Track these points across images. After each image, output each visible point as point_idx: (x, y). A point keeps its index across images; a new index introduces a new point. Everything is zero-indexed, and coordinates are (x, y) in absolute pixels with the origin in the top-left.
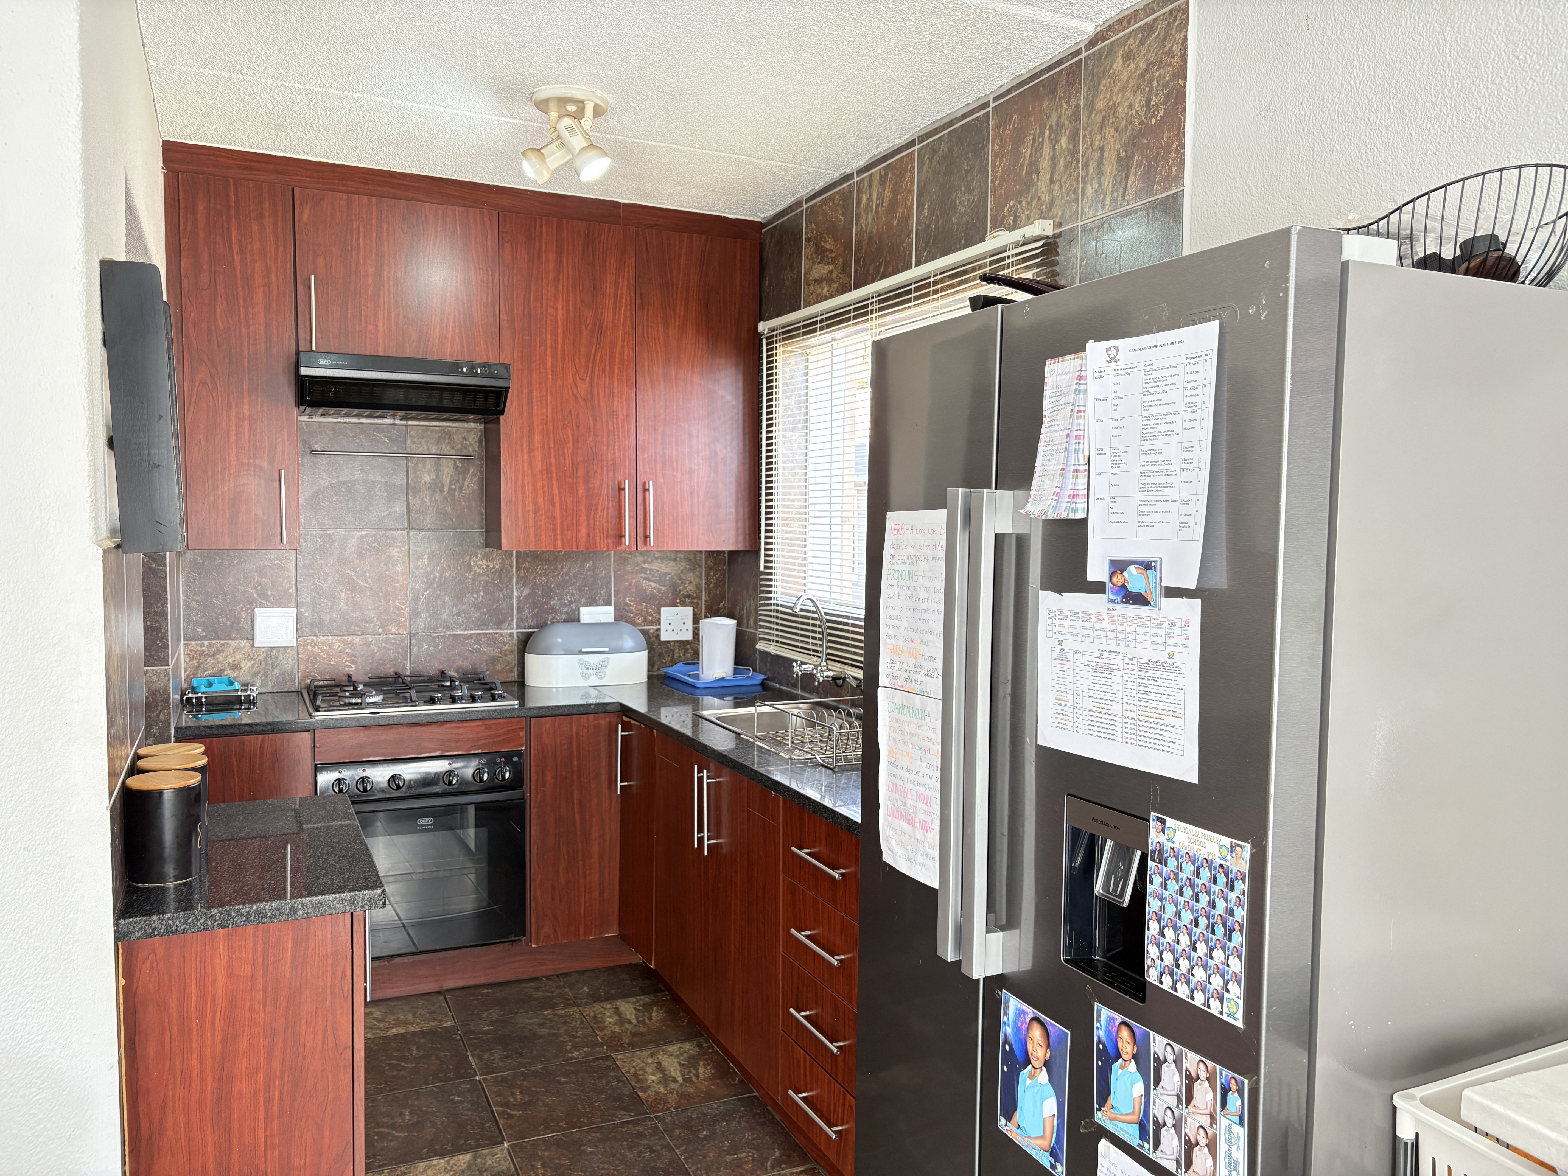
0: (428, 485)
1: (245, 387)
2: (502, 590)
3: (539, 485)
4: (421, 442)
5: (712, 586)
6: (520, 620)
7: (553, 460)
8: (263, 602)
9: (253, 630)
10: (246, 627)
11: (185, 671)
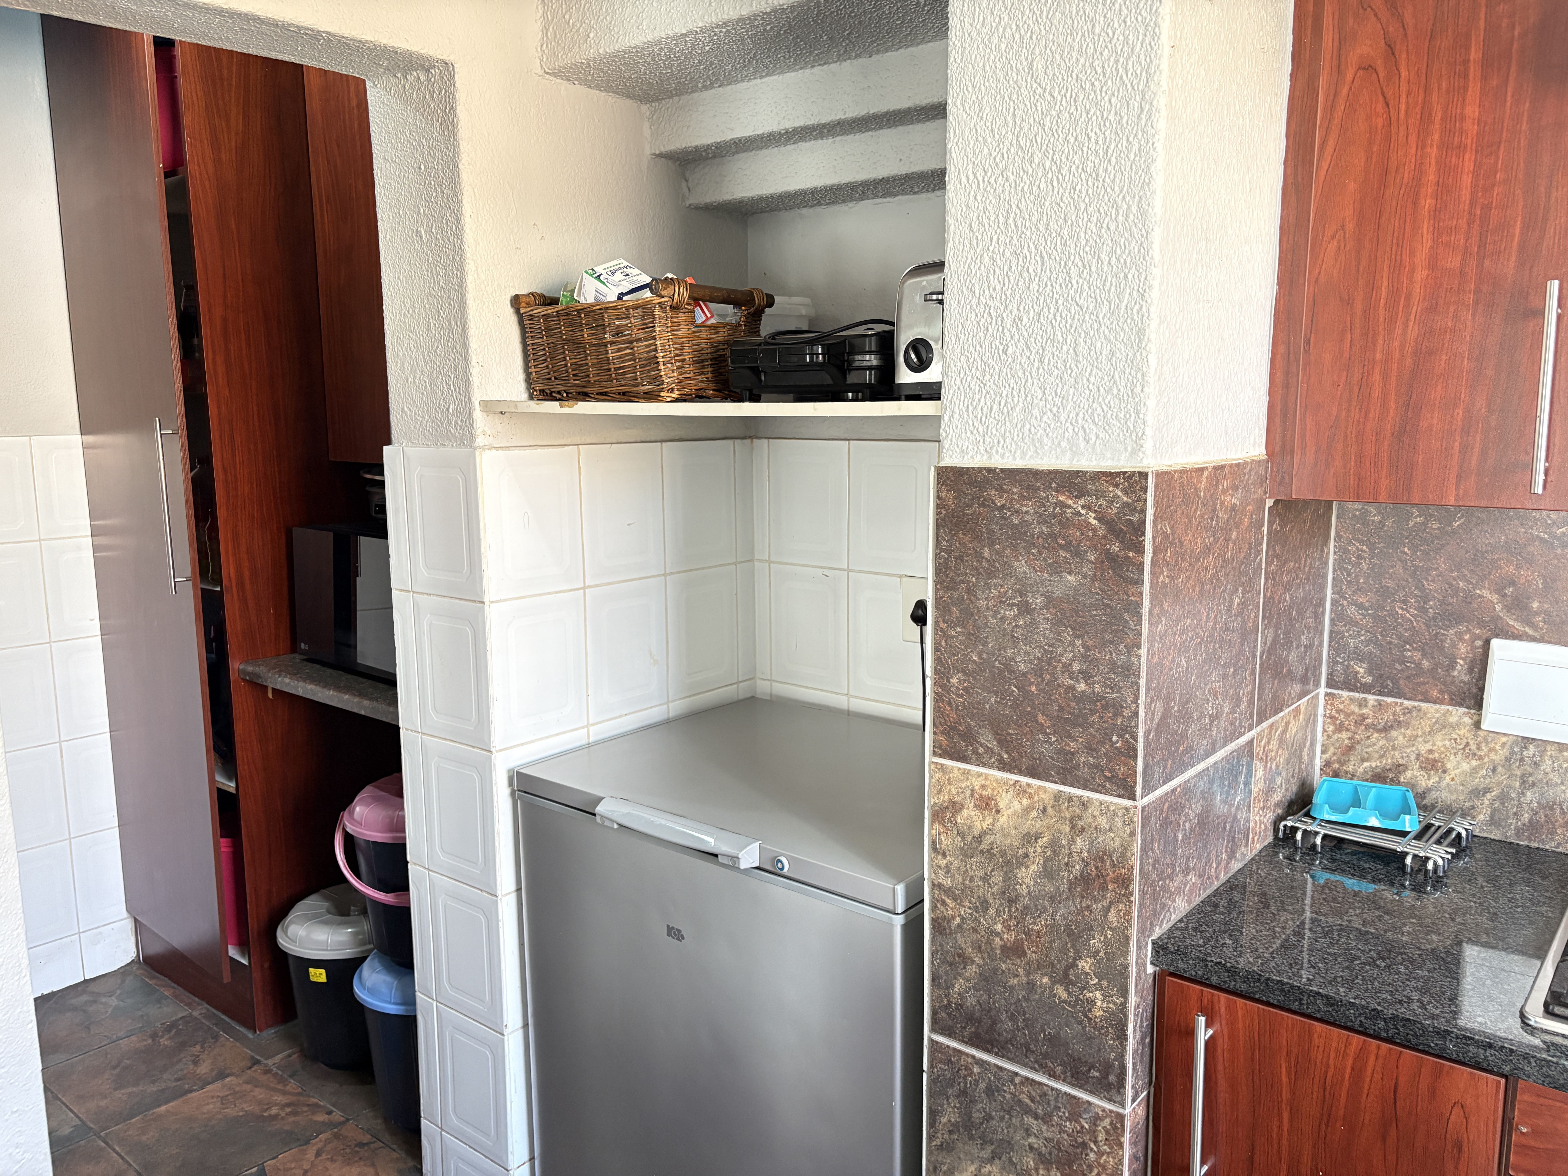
8: (1517, 625)
9: (1482, 690)
10: (1466, 678)
11: (1323, 752)
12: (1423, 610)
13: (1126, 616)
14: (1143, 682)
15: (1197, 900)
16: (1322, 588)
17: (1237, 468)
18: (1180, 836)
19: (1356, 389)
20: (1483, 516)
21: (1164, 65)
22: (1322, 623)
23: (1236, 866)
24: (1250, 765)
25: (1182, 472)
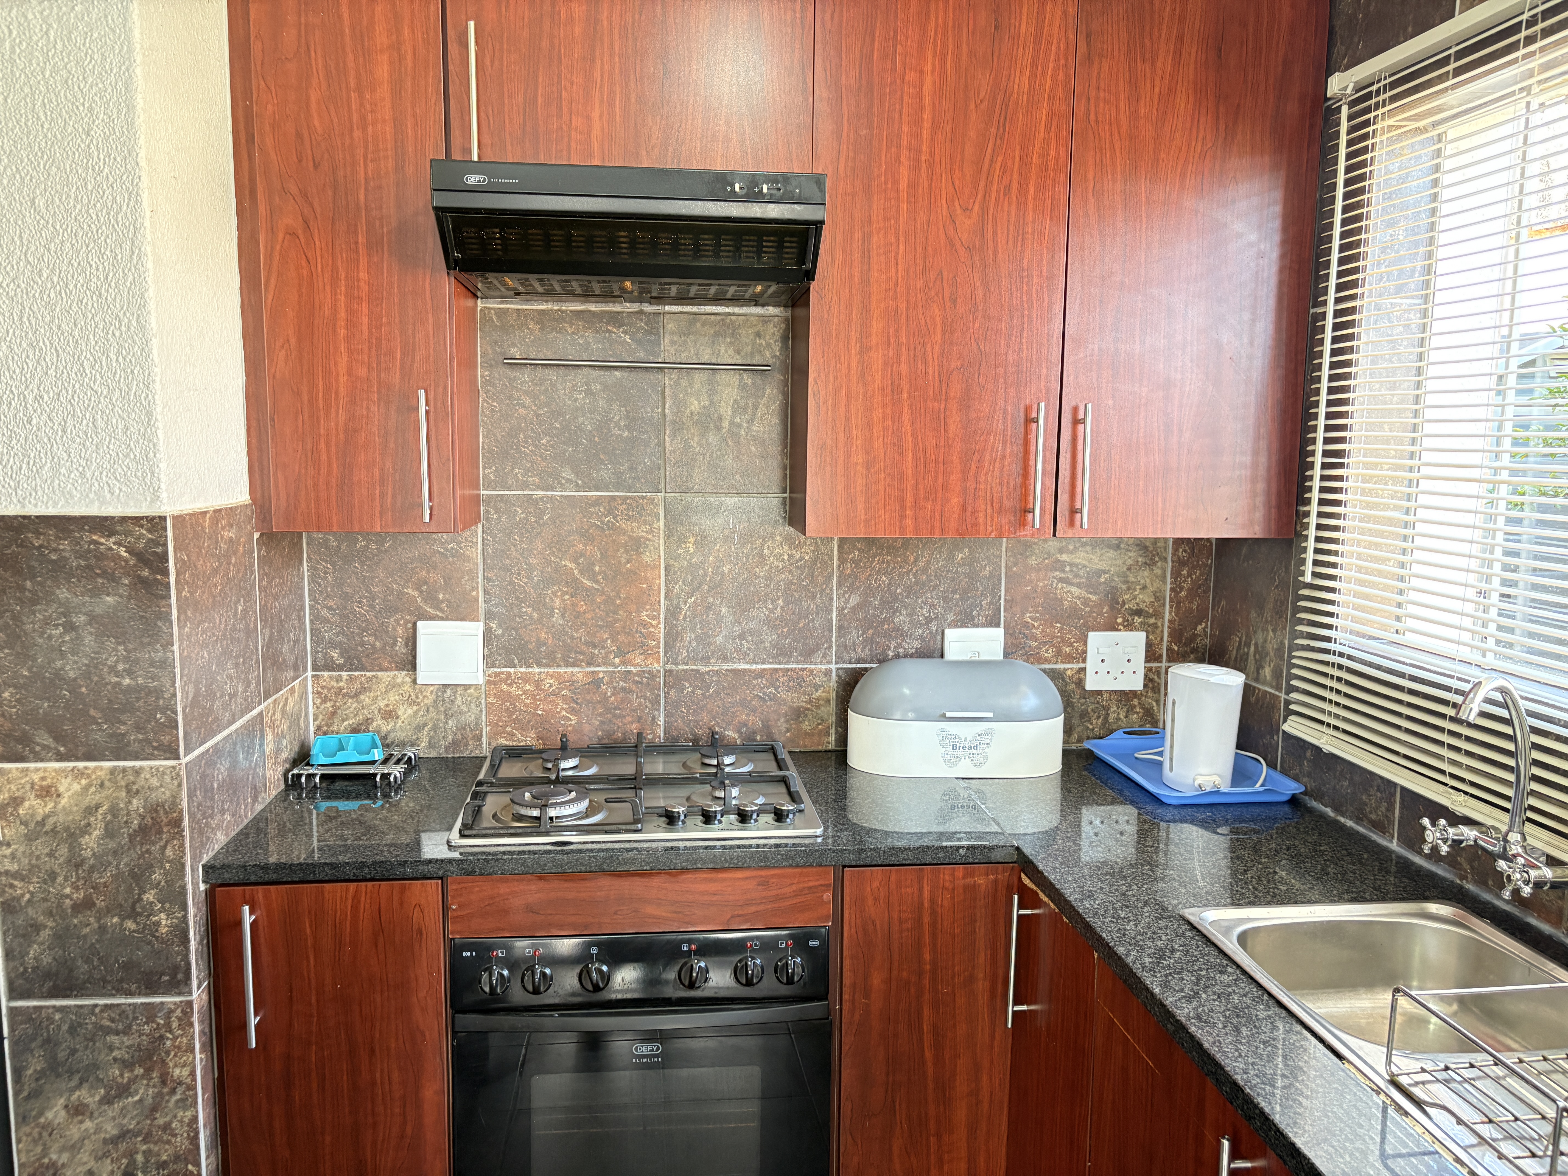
0: (696, 418)
1: (361, 239)
2: (813, 597)
3: (877, 415)
4: (685, 343)
5: (1183, 594)
6: (842, 647)
7: (904, 368)
8: (432, 611)
9: (415, 657)
10: (404, 651)
11: (315, 720)
12: (372, 606)
13: (159, 623)
14: (177, 670)
15: (233, 834)
16: (302, 597)
17: (231, 510)
18: (216, 786)
19: (310, 454)
20: (403, 539)
21: (147, 224)
22: (304, 623)
23: (259, 807)
24: (262, 731)
25: (191, 515)
